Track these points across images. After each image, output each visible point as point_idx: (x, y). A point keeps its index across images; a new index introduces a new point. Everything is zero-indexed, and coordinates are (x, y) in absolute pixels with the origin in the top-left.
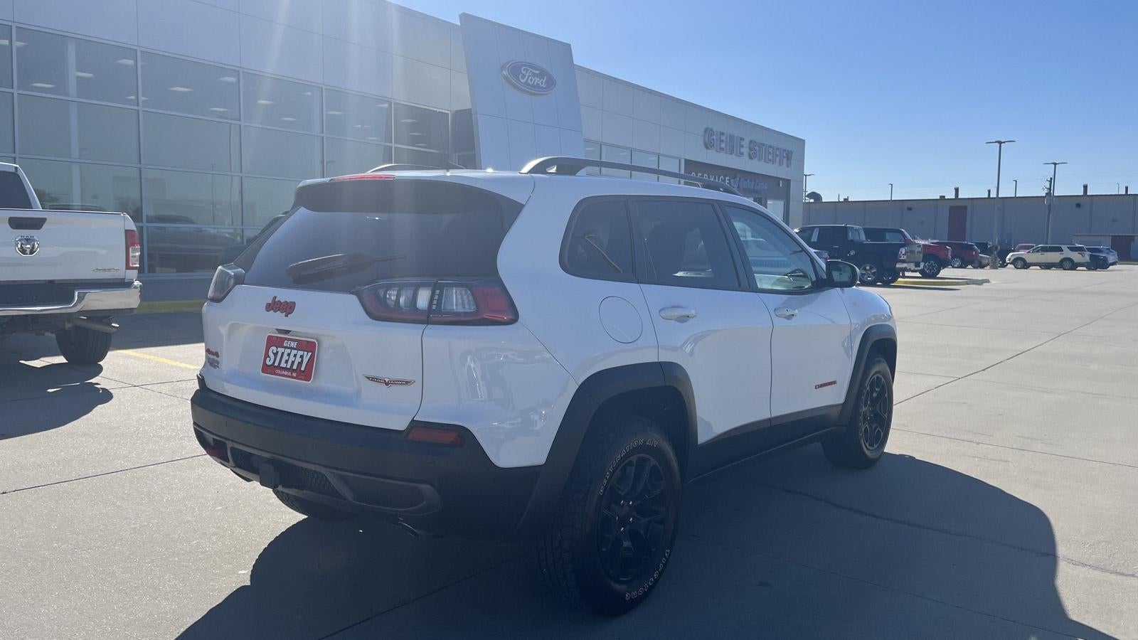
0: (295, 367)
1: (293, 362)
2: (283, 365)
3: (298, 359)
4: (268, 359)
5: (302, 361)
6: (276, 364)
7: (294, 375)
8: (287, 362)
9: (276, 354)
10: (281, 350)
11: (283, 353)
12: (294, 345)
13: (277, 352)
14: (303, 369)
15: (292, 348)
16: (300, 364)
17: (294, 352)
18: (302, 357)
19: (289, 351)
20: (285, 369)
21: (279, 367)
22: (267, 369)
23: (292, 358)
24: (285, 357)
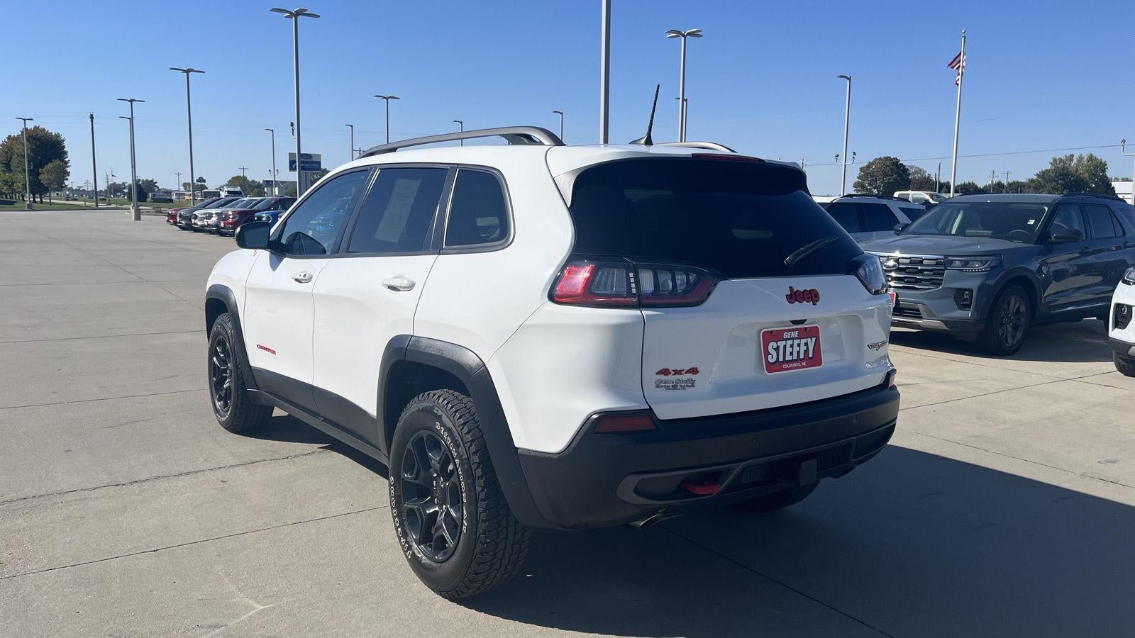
0: (802, 356)
1: (799, 352)
2: (788, 358)
3: (803, 348)
4: (770, 357)
5: (808, 348)
6: (781, 359)
7: (804, 364)
8: (791, 354)
9: (777, 349)
10: (781, 344)
11: (785, 346)
12: (794, 334)
13: (778, 347)
14: (811, 355)
15: (793, 339)
16: (806, 351)
17: (797, 342)
18: (806, 344)
19: (791, 342)
20: (792, 361)
21: (785, 361)
22: (771, 367)
23: (796, 349)
24: (789, 349)
